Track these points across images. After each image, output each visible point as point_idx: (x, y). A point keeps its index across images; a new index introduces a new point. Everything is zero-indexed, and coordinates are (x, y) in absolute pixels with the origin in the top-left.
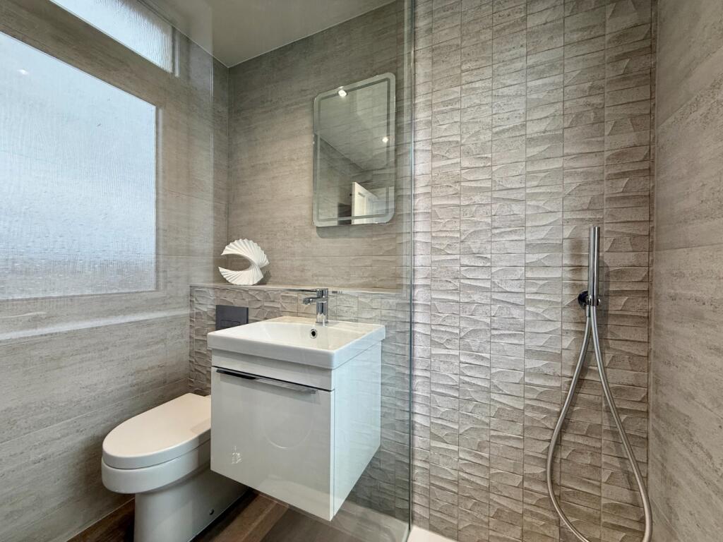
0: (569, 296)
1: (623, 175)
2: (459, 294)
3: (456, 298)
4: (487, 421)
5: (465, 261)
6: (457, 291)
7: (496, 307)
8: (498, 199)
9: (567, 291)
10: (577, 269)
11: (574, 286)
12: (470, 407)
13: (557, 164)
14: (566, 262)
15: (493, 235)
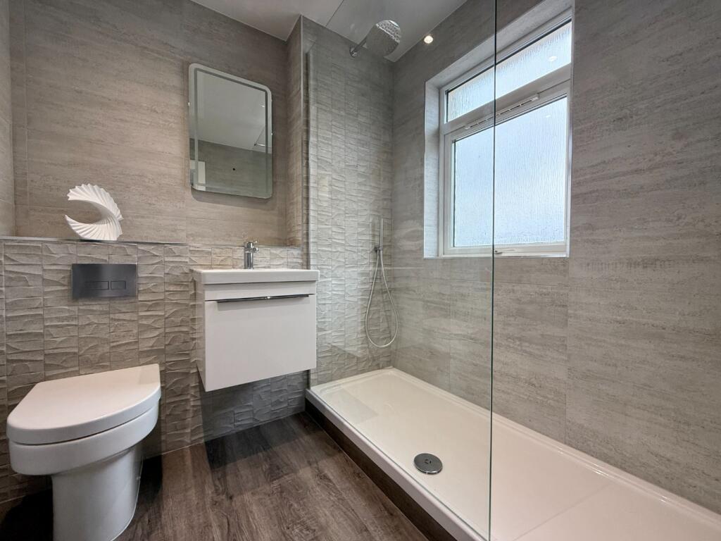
0: (371, 247)
1: (385, 199)
2: (331, 247)
3: (330, 249)
4: (343, 311)
5: (334, 229)
6: (330, 245)
7: (347, 253)
8: (348, 199)
9: (371, 246)
10: (374, 236)
11: (373, 243)
12: (337, 307)
13: (368, 189)
14: (371, 233)
15: (346, 217)
